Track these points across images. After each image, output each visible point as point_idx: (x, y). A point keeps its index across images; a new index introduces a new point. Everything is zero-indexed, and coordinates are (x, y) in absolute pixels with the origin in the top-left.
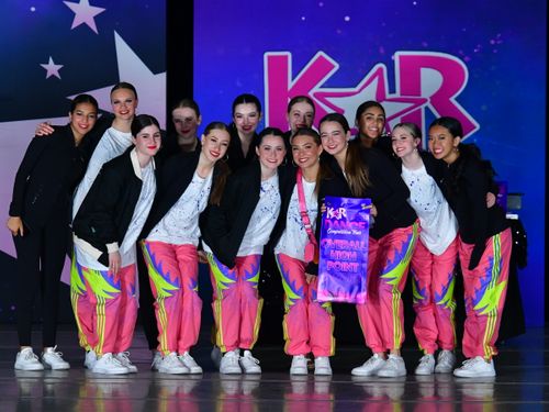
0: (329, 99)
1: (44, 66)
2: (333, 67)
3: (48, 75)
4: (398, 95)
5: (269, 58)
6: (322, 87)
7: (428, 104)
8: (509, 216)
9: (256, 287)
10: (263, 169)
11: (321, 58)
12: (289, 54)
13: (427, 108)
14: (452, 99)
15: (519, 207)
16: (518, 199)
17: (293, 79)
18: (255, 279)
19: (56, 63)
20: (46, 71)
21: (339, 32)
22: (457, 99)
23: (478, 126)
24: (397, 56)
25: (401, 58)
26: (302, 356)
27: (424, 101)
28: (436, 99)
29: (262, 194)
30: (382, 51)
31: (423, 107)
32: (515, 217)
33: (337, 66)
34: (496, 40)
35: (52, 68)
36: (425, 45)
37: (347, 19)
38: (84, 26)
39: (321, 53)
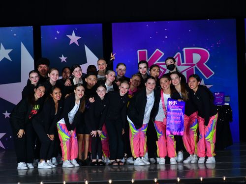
0: (161, 66)
1: (61, 58)
2: (162, 54)
3: (62, 61)
4: (185, 63)
5: (139, 52)
6: (158, 61)
7: (196, 66)
8: (226, 104)
9: (145, 133)
10: (147, 91)
11: (158, 51)
12: (146, 50)
13: (195, 67)
14: (204, 64)
15: (229, 101)
16: (229, 98)
17: (148, 59)
18: (145, 130)
19: (64, 57)
20: (61, 60)
21: (163, 42)
22: (206, 64)
23: (214, 73)
24: (184, 49)
25: (186, 50)
26: (163, 158)
27: (195, 65)
28: (198, 64)
29: (147, 99)
30: (179, 48)
31: (194, 67)
32: (228, 104)
33: (163, 54)
34: (219, 43)
35: (63, 59)
36: (194, 45)
37: (166, 37)
38: (74, 43)
39: (157, 50)
